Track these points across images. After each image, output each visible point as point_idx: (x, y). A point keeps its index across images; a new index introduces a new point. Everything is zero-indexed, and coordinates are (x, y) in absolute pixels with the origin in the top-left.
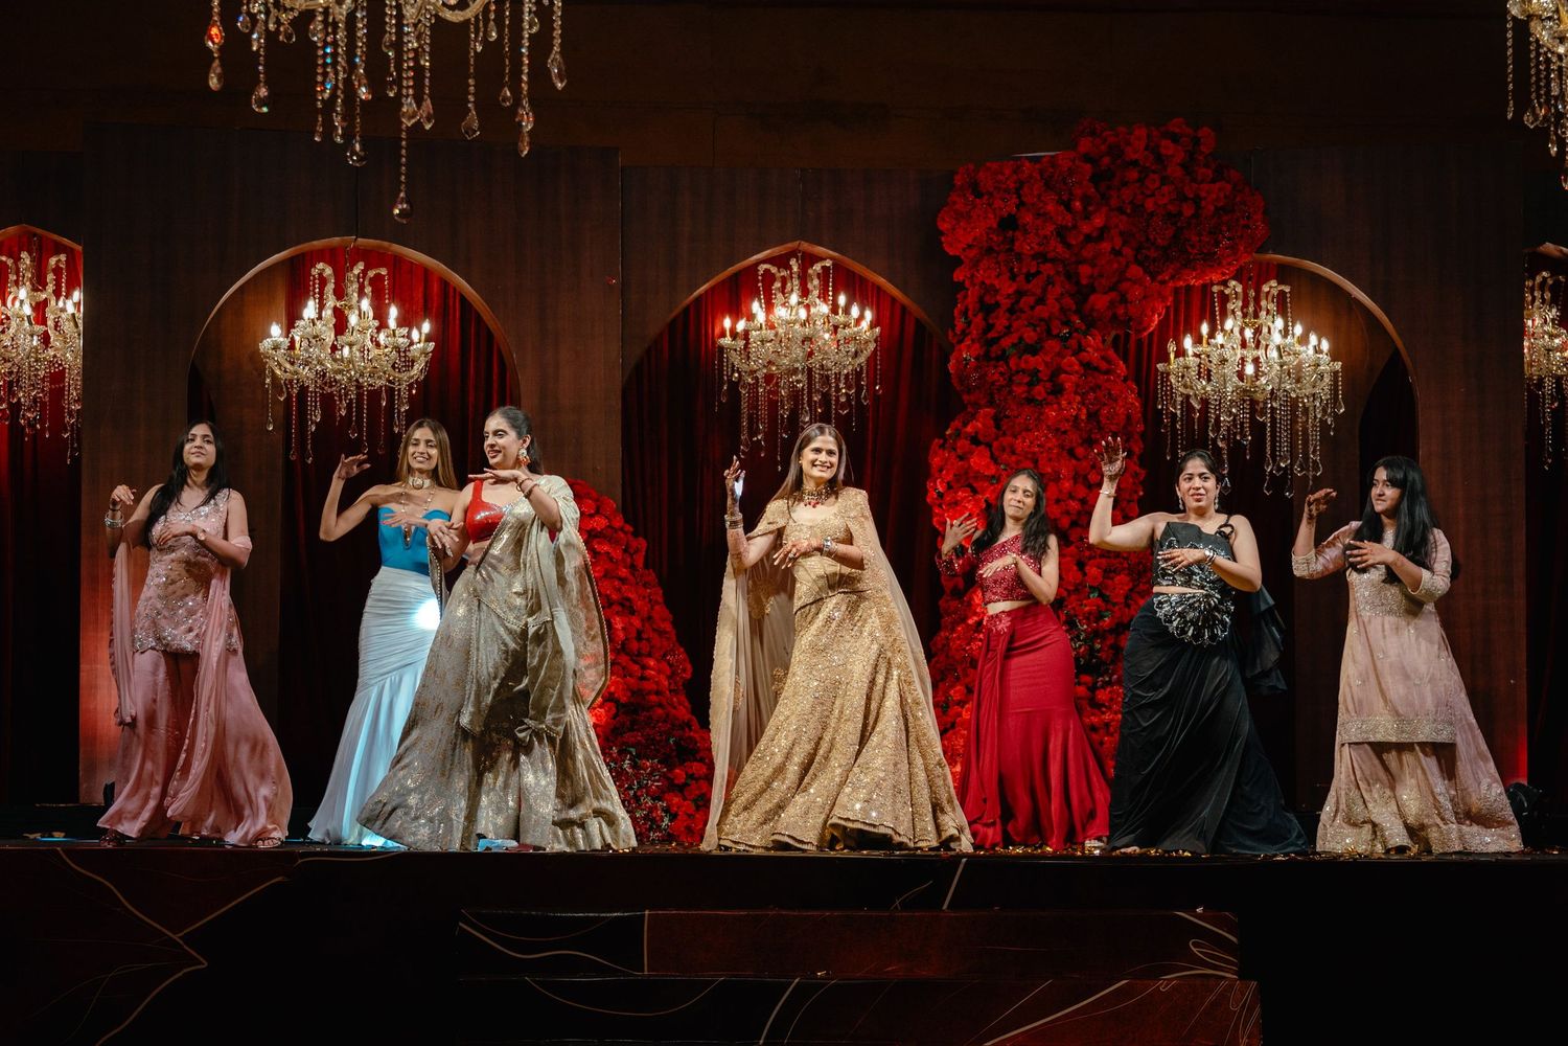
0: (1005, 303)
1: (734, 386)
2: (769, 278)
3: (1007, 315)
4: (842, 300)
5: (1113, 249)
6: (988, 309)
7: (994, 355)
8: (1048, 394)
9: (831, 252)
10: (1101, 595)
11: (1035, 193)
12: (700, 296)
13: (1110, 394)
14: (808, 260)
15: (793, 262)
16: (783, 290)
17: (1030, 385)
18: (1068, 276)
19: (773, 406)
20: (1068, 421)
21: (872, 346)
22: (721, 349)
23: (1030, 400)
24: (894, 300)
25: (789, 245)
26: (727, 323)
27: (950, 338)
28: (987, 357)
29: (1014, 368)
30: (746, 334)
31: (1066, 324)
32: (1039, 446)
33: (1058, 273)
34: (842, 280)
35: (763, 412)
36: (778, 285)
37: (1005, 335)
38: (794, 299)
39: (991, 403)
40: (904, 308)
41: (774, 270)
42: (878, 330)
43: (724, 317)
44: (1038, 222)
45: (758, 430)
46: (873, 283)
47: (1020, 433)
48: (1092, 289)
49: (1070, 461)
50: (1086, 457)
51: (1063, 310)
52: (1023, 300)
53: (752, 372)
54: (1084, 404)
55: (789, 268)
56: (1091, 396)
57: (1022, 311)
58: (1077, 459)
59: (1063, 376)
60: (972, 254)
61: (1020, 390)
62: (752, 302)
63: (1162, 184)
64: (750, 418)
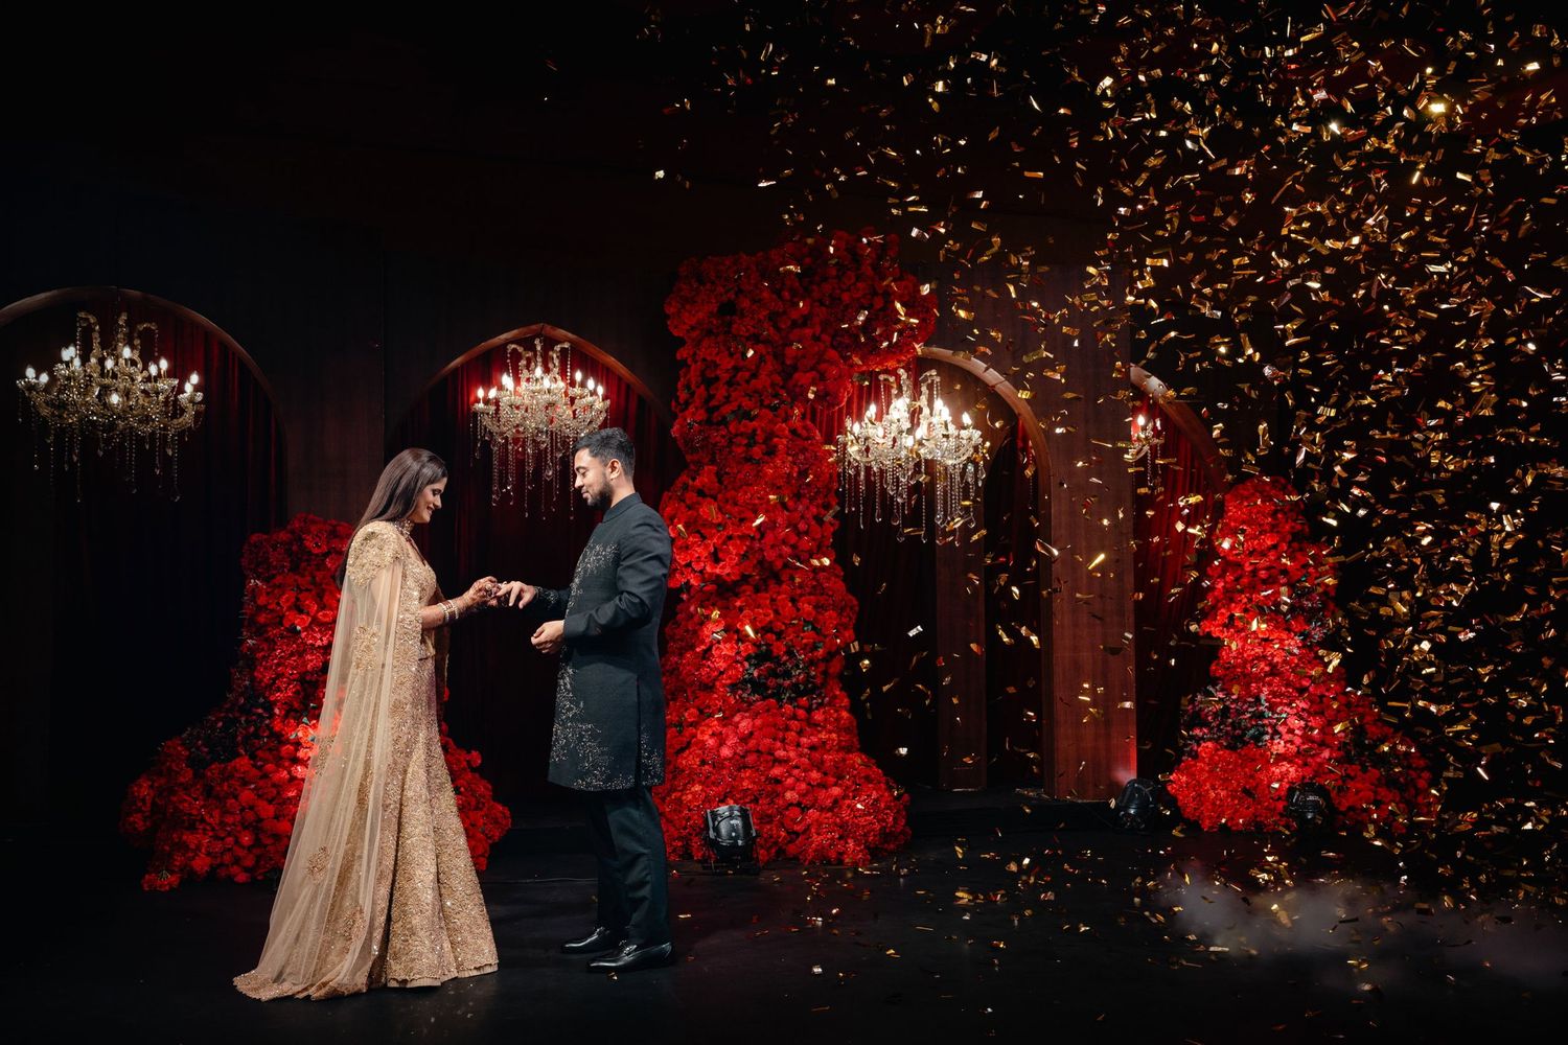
0: (725, 377)
1: (487, 445)
2: (517, 356)
3: (726, 387)
4: (578, 376)
5: (814, 335)
6: (709, 382)
7: (715, 421)
8: (764, 454)
9: (570, 335)
10: (814, 628)
11: (752, 282)
12: (456, 369)
13: (816, 456)
14: (549, 344)
15: (537, 342)
16: (528, 367)
17: (749, 446)
18: (776, 356)
19: (521, 464)
20: (782, 478)
21: (604, 415)
22: (475, 414)
23: (748, 459)
24: (620, 379)
25: (534, 327)
26: (480, 393)
27: (673, 409)
28: (709, 422)
29: (733, 431)
30: (497, 402)
31: (776, 396)
32: (759, 498)
33: (768, 353)
34: (577, 360)
35: (512, 467)
36: (523, 362)
37: (725, 403)
38: (539, 372)
39: (713, 462)
40: (628, 386)
41: (520, 349)
42: (608, 402)
43: (477, 388)
44: (754, 307)
45: (507, 484)
46: (603, 365)
47: (741, 487)
48: (795, 368)
49: (782, 512)
50: (796, 509)
51: (773, 385)
52: (740, 374)
53: (502, 434)
54: (795, 464)
55: (532, 348)
56: (801, 457)
57: (739, 384)
58: (788, 510)
59: (776, 439)
60: (694, 334)
61: (740, 450)
62: (502, 375)
63: (857, 280)
64: (500, 472)
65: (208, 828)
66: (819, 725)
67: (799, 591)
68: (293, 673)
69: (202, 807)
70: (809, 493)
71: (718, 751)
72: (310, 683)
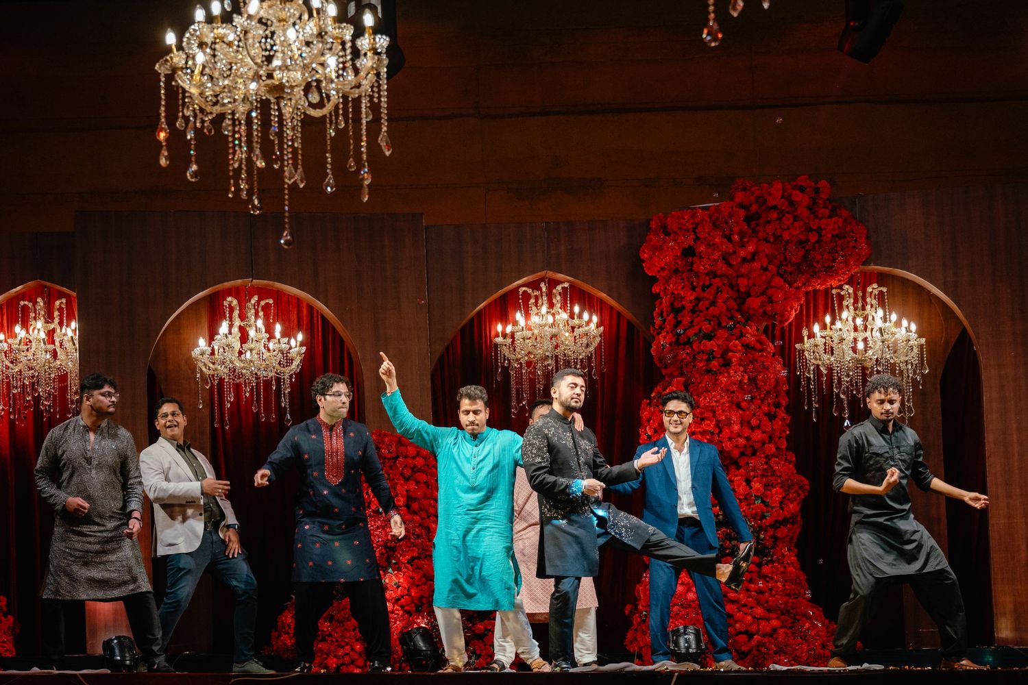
0: (689, 306)
1: (506, 370)
2: (527, 297)
3: (690, 314)
4: (577, 309)
5: (762, 266)
6: (676, 311)
7: (682, 342)
8: (721, 366)
9: (568, 277)
10: (763, 502)
11: (707, 231)
12: (480, 311)
13: (763, 365)
14: (553, 283)
15: (542, 285)
16: (536, 304)
17: (708, 360)
18: (732, 286)
19: (532, 382)
20: (735, 384)
21: (598, 340)
22: (496, 345)
23: (708, 371)
24: (611, 308)
25: (539, 274)
26: (499, 328)
27: (652, 332)
28: (677, 343)
29: (696, 350)
30: (513, 335)
31: (731, 318)
32: (715, 401)
33: (724, 284)
34: (575, 295)
35: (526, 386)
36: (533, 301)
37: (689, 327)
38: (544, 309)
39: (681, 374)
40: (619, 313)
41: (530, 291)
42: (602, 329)
43: (497, 324)
44: (709, 250)
45: (523, 399)
46: (597, 297)
47: (702, 393)
48: (748, 294)
49: (737, 411)
50: (749, 409)
51: (728, 309)
52: (701, 304)
53: (518, 360)
54: (746, 373)
55: (540, 289)
56: (751, 366)
57: (701, 311)
58: (742, 410)
59: (730, 354)
60: (664, 274)
61: (701, 365)
62: (516, 312)
63: (794, 221)
64: (517, 390)
65: (334, 640)
66: (768, 576)
67: (752, 474)
68: (379, 541)
69: (329, 626)
70: (760, 394)
71: (686, 596)
72: (390, 548)
